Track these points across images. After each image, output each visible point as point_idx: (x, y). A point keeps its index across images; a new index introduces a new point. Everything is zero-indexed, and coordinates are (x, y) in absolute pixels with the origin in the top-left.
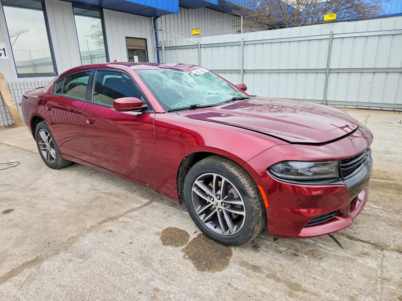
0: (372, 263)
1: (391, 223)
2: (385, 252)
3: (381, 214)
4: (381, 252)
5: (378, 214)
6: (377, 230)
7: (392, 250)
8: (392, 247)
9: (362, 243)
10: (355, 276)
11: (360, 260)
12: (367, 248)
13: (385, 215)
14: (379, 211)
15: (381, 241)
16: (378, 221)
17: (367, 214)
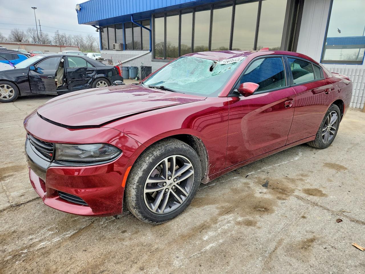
0: (15, 194)
1: (15, 234)
2: (9, 205)
3: (30, 237)
4: (12, 204)
5: (33, 236)
6: (23, 218)
7: (4, 210)
8: (5, 212)
9: (28, 200)
10: (20, 184)
11: (22, 191)
12: (23, 200)
13: (26, 241)
14: (34, 241)
15: (16, 212)
16: (28, 227)
17: (44, 227)
